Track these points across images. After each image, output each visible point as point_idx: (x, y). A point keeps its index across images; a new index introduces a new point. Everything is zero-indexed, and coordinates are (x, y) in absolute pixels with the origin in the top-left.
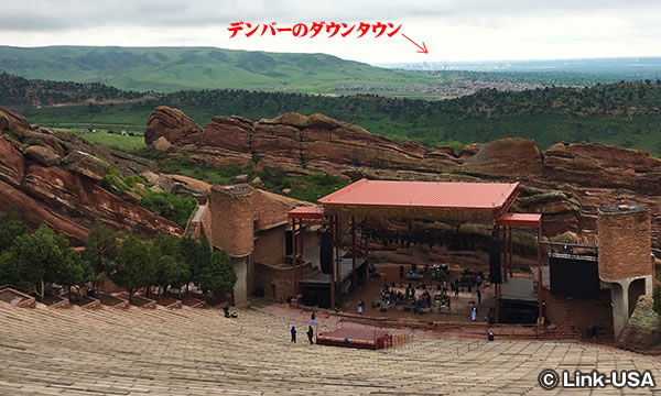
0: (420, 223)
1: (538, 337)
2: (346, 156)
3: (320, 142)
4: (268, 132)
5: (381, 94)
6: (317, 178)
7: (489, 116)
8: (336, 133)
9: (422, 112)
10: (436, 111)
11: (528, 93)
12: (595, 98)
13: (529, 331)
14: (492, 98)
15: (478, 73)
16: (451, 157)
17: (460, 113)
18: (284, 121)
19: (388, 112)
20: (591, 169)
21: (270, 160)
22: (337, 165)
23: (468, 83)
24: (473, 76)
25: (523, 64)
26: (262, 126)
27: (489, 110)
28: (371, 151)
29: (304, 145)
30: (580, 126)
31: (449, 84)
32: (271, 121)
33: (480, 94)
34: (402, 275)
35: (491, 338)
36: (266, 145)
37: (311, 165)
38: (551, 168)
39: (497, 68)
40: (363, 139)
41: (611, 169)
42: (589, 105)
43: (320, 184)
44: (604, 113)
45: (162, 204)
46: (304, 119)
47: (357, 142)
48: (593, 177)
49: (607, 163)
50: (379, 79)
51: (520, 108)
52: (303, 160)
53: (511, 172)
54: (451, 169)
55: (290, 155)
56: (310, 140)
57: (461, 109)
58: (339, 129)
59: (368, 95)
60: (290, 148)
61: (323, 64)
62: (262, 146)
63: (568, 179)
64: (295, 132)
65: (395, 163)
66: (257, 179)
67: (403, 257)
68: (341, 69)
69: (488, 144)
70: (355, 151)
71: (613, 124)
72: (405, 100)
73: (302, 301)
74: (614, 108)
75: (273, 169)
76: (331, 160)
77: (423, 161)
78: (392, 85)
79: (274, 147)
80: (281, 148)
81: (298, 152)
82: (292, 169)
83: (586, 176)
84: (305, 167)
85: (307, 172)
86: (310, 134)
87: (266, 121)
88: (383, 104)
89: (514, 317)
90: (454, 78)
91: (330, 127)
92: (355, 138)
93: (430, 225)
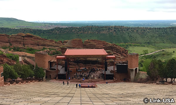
0: (77, 59)
1: (114, 82)
2: (36, 43)
3: (29, 40)
4: (14, 38)
5: (31, 28)
6: (28, 49)
7: (58, 33)
8: (33, 38)
9: (42, 32)
10: (45, 32)
11: (67, 28)
12: (82, 30)
13: (112, 81)
14: (58, 29)
15: (53, 23)
16: (61, 43)
17: (51, 33)
18: (18, 35)
19: (33, 32)
20: (93, 45)
21: (15, 45)
22: (33, 46)
23: (50, 26)
24: (51, 24)
25: (62, 22)
26: (12, 36)
27: (58, 32)
28: (42, 42)
29: (24, 41)
30: (78, 36)
31: (46, 26)
32: (15, 35)
33: (56, 28)
34: (77, 71)
35: (107, 83)
36: (13, 41)
37: (26, 46)
38: (85, 45)
39: (56, 22)
40: (40, 39)
41: (98, 45)
42: (80, 31)
43: (29, 50)
44: (84, 33)
45: (12, 57)
46: (24, 35)
47: (38, 40)
48: (94, 47)
49: (97, 44)
50: (28, 25)
51: (65, 32)
52: (24, 44)
53: (76, 46)
54: (62, 46)
55: (20, 43)
56: (26, 40)
57: (51, 32)
58: (33, 37)
59: (27, 28)
60: (20, 42)
61: (13, 21)
62: (13, 42)
63: (89, 47)
64: (22, 38)
65: (48, 45)
66: (12, 50)
67: (74, 67)
68: (18, 22)
69: (71, 40)
70: (38, 42)
71: (86, 35)
72: (37, 30)
73: (58, 78)
74: (86, 32)
75: (16, 47)
76: (32, 44)
77: (55, 44)
78: (32, 26)
79: (16, 42)
80: (18, 42)
81: (23, 43)
82: (21, 47)
83: (93, 47)
84: (24, 46)
85: (25, 47)
86: (26, 38)
87: (13, 35)
88: (32, 30)
89: (108, 78)
90: (47, 25)
91: (31, 37)
92: (38, 39)
93: (80, 59)
